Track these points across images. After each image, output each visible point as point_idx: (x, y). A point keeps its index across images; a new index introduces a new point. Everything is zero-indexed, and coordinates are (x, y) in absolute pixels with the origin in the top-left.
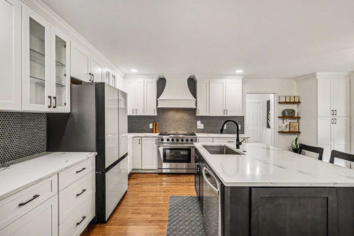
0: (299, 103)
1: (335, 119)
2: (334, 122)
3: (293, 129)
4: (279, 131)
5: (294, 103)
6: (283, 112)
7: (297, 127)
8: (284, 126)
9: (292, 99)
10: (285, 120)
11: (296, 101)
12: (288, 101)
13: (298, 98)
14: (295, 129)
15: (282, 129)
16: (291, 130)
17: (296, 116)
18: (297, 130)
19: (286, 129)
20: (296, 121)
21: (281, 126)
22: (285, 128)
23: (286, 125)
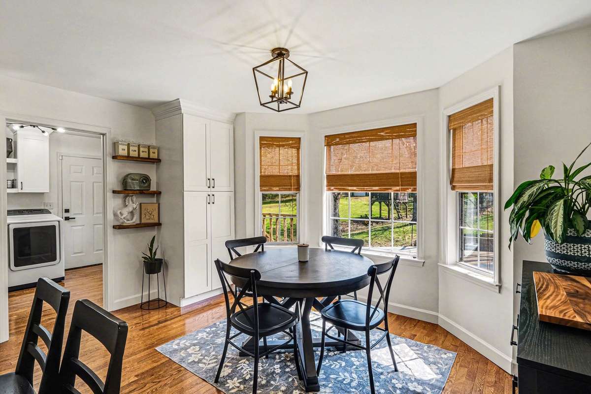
0: (158, 161)
1: (213, 195)
2: (210, 200)
3: (147, 217)
4: (114, 226)
5: (149, 160)
6: (124, 182)
7: (155, 213)
8: (126, 212)
9: (143, 152)
10: (129, 199)
11: (152, 156)
12: (134, 154)
13: (156, 151)
14: (152, 217)
15: (121, 221)
16: (143, 221)
17: (153, 188)
18: (156, 221)
19: (132, 219)
20: (154, 200)
21: (118, 213)
22: (129, 217)
23: (131, 209)
